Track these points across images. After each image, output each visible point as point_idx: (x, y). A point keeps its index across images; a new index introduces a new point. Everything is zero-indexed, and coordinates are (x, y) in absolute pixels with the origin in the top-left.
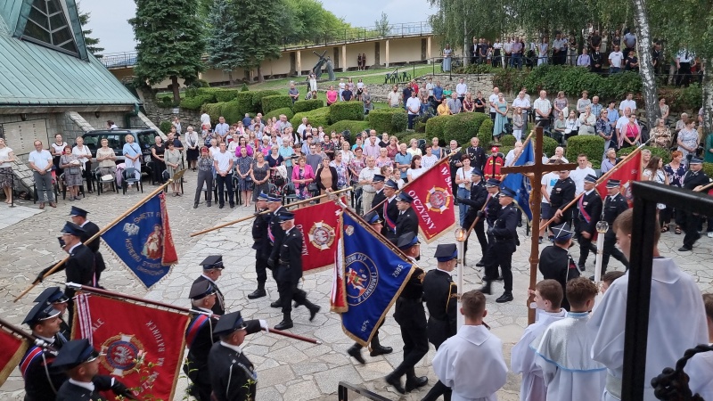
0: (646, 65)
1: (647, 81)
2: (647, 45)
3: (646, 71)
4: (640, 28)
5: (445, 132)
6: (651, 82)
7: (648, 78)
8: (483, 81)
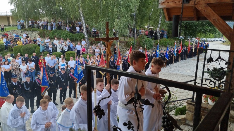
0: (85, 31)
1: (86, 36)
2: (85, 26)
3: (85, 33)
5: (22, 51)
6: (87, 36)
7: (86, 35)
8: (35, 33)
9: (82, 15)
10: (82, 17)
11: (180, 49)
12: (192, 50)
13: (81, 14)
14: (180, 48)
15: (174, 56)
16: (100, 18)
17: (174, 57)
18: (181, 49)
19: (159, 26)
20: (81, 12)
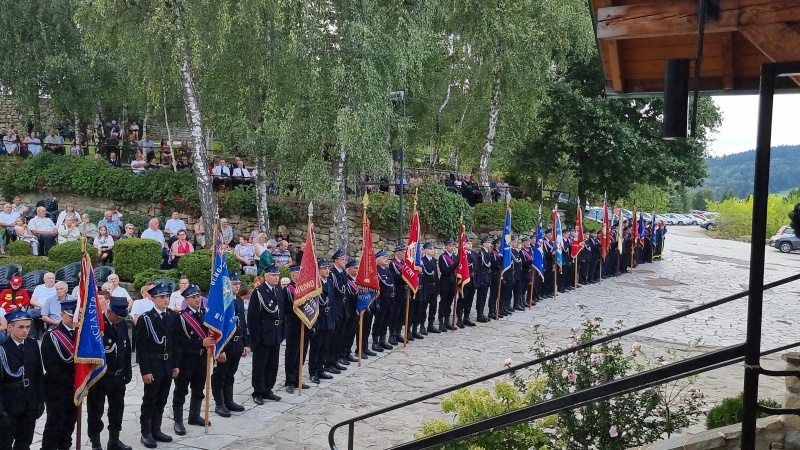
0: (199, 157)
1: (202, 177)
2: (199, 135)
4: (190, 114)
7: (203, 173)
9: (189, 91)
10: (192, 99)
11: (576, 239)
12: (617, 243)
13: (187, 85)
14: (577, 234)
15: (558, 267)
16: (270, 102)
17: (554, 269)
18: (580, 239)
19: (489, 148)
20: (187, 75)
